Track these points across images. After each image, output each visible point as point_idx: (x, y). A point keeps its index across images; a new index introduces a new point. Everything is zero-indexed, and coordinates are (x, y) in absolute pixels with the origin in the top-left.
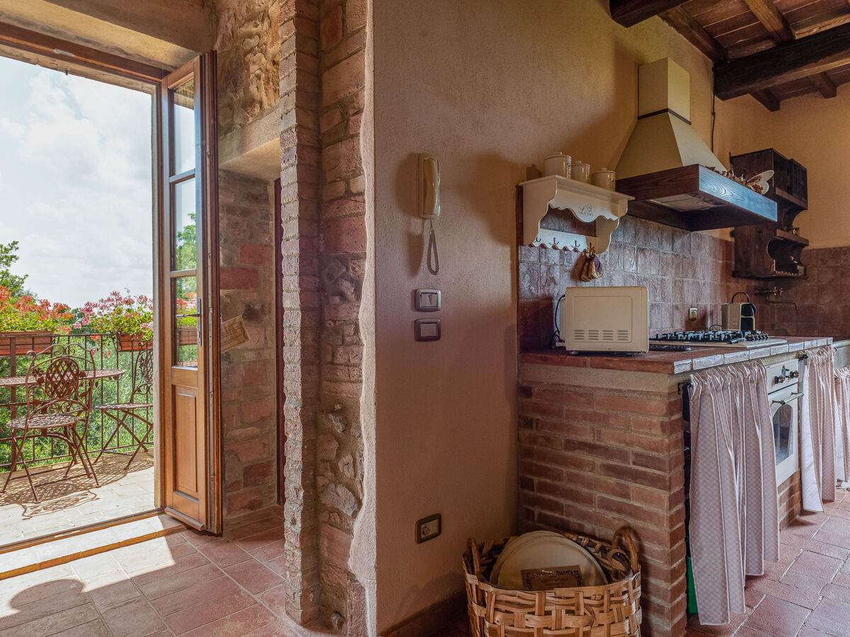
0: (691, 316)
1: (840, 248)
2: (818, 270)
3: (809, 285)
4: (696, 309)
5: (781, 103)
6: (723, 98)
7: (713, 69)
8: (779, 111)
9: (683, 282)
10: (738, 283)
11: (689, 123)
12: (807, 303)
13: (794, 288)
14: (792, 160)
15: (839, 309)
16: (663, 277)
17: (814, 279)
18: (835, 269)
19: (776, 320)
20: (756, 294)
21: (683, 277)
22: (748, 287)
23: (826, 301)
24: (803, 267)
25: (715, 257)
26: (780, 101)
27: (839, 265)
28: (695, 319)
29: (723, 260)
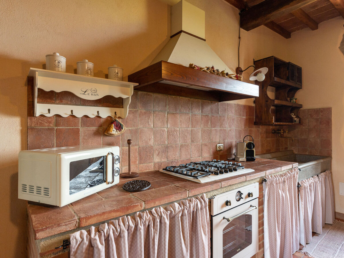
0: (218, 149)
1: (320, 109)
2: (309, 120)
3: (304, 128)
4: (223, 145)
5: (291, 34)
6: (247, 29)
7: (240, 14)
8: (290, 38)
9: (211, 131)
10: (259, 128)
11: (205, 40)
12: (303, 137)
13: (297, 129)
14: (289, 62)
15: (319, 141)
16: (193, 129)
17: (307, 125)
18: (317, 120)
19: (288, 145)
20: (273, 133)
21: (211, 127)
22: (267, 129)
23: (312, 137)
24: (299, 119)
25: (240, 115)
26: (291, 33)
27: (319, 118)
28: (221, 150)
29: (247, 116)
